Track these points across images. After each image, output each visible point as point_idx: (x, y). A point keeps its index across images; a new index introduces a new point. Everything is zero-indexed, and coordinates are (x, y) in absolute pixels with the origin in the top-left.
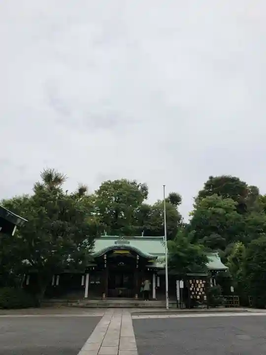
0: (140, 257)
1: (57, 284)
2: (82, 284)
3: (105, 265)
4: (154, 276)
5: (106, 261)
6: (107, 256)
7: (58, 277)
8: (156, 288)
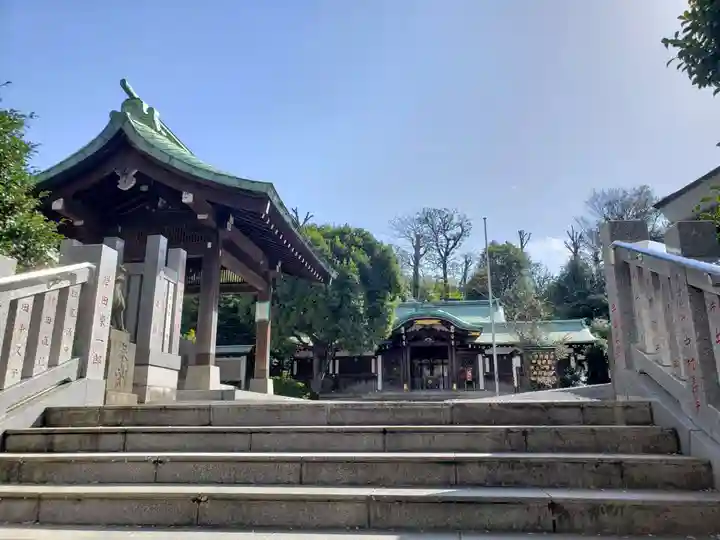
0: (456, 328)
1: (337, 372)
2: (373, 371)
3: (404, 342)
4: (480, 357)
5: (404, 337)
6: (406, 329)
7: (337, 362)
8: (485, 374)
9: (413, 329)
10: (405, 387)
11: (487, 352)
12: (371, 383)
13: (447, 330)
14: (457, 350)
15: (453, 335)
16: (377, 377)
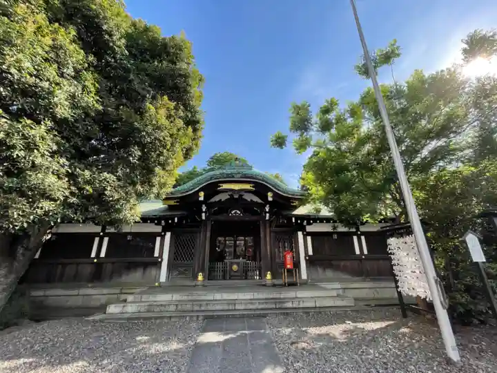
1: (103, 254)
2: (156, 254)
3: (204, 214)
4: (300, 234)
5: (204, 208)
6: (207, 197)
7: (106, 240)
8: (307, 258)
9: (216, 199)
10: (200, 277)
11: (309, 229)
12: (153, 271)
13: (260, 201)
14: (271, 226)
15: (268, 206)
16: (161, 262)
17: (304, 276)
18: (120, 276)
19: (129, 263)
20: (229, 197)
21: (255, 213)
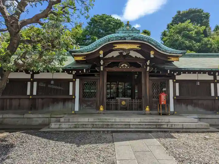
2: (71, 93)
3: (102, 67)
4: (171, 82)
5: (102, 63)
6: (105, 54)
7: (35, 84)
8: (175, 98)
9: (110, 55)
10: (102, 109)
11: (178, 78)
12: (69, 105)
13: (141, 57)
14: (150, 76)
15: (149, 61)
16: (75, 99)
17: (172, 109)
18: (49, 106)
19: (53, 99)
20: (119, 54)
21: (138, 66)
